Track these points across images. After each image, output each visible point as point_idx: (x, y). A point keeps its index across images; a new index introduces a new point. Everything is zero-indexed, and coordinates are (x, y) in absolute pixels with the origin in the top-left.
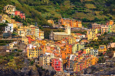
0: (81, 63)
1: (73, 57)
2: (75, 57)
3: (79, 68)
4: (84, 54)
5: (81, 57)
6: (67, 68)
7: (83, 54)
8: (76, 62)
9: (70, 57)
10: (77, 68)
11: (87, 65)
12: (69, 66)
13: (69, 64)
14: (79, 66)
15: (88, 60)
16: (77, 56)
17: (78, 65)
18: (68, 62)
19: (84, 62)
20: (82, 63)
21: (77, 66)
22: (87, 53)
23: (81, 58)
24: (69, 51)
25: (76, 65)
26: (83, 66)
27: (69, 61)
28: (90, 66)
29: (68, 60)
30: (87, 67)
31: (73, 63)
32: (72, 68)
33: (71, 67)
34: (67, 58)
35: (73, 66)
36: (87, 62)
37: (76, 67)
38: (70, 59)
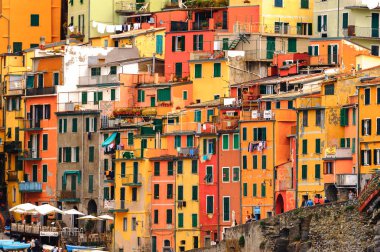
0: (213, 140)
1: (95, 71)
2: (132, 69)
3: (193, 208)
4: (244, 38)
5: (208, 69)
6: (22, 208)
7: (233, 35)
8: (145, 132)
9: (58, 79)
10: (164, 204)
11: (311, 160)
12: (50, 189)
13: (50, 158)
14: (188, 179)
15: (327, 101)
16: (144, 63)
17: (173, 163)
18: (34, 131)
19: (260, 134)
20: (227, 148)
21: (163, 181)
22: (271, 31)
23: (211, 88)
24: (35, 20)
25: (145, 168)
26: (251, 177)
27: (50, 127)
28: (350, 180)
29: (41, 112)
30: (312, 187)
31: (103, 143)
32: (93, 207)
33: (68, 198)
34: (16, 85)
35: (101, 183)
36: (311, 133)
37: (145, 194)
38: (66, 96)
